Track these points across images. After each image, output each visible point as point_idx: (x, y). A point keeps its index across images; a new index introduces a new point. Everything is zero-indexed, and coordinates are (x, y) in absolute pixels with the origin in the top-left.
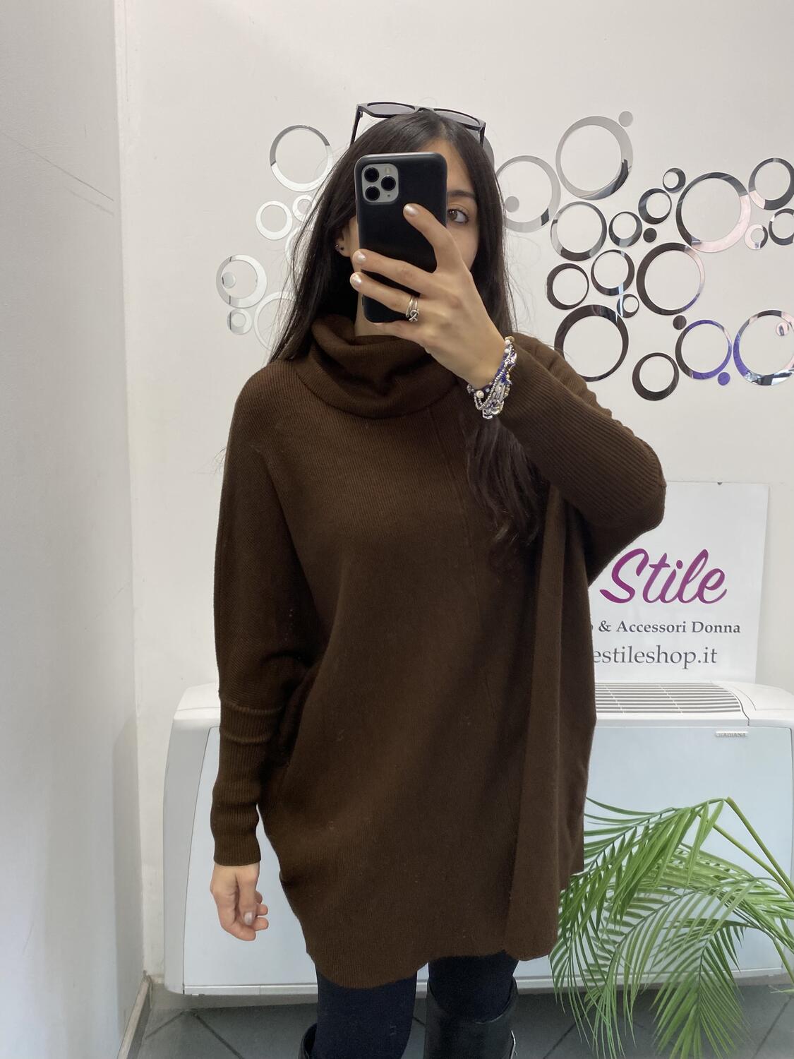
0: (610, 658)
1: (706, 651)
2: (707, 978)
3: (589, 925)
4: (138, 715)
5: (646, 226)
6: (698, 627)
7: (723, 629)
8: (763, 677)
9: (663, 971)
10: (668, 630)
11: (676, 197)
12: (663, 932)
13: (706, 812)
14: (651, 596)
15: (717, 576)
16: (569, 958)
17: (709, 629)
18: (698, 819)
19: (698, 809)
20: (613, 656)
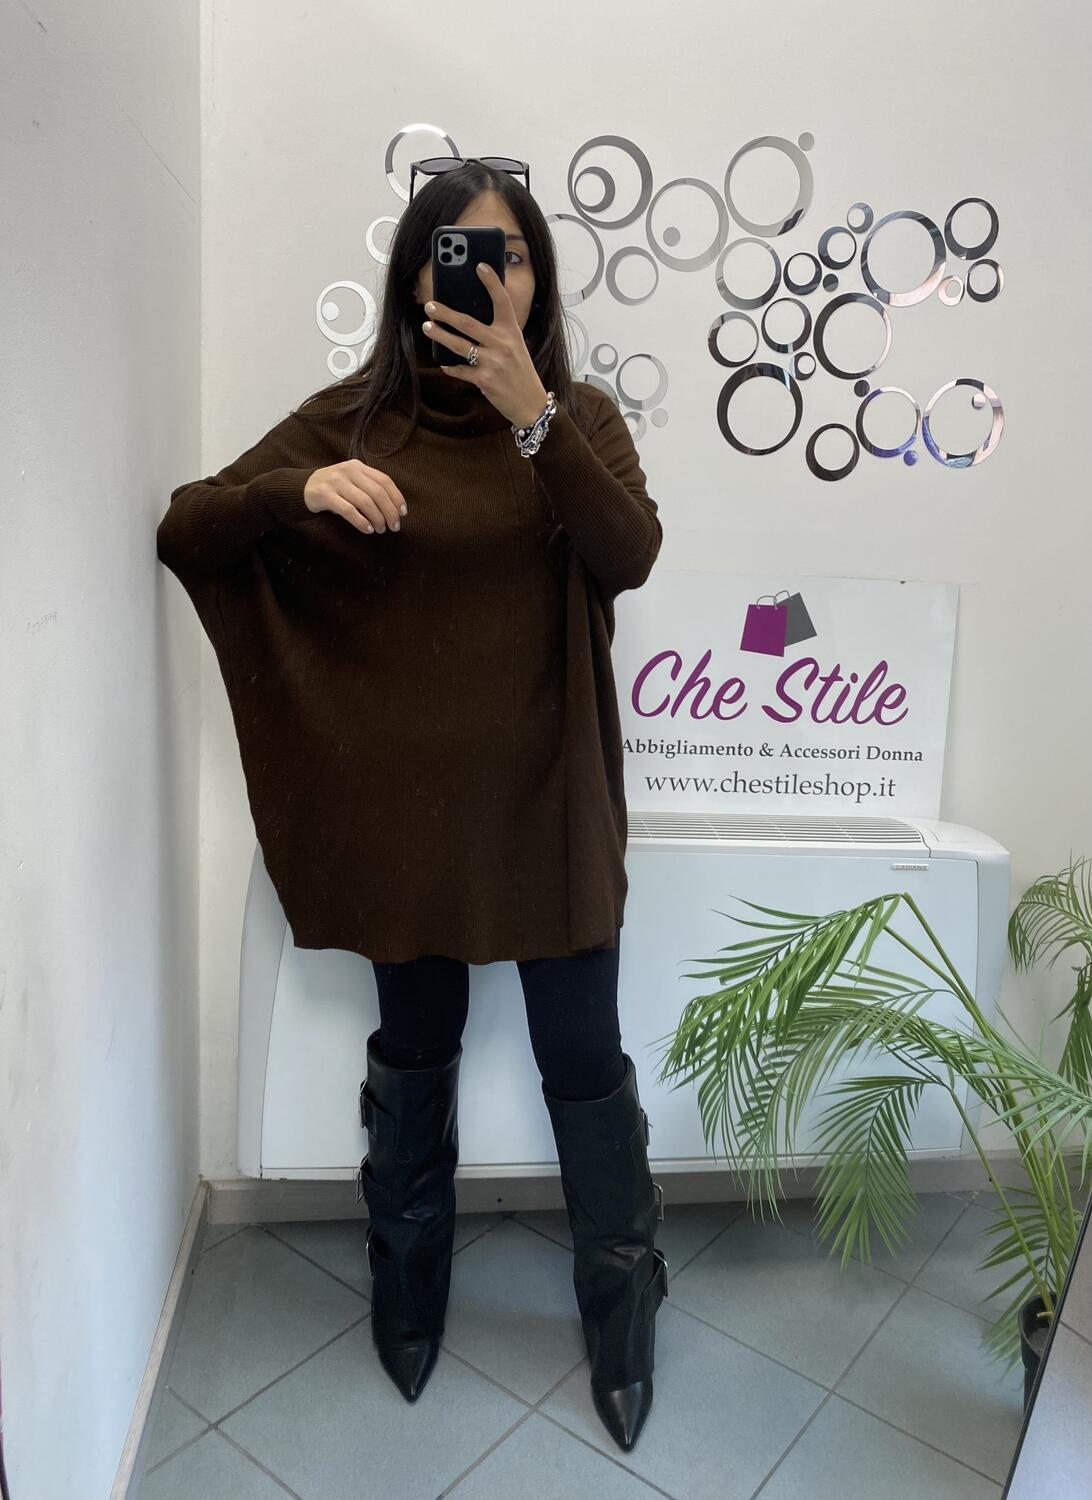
0: (771, 788)
1: (882, 782)
2: (878, 1160)
3: (747, 1049)
5: (826, 271)
6: (873, 752)
7: (903, 757)
8: (946, 814)
10: (838, 756)
11: (861, 239)
13: (879, 913)
14: (821, 715)
15: (897, 692)
16: (724, 1094)
17: (886, 756)
18: (870, 922)
19: (869, 908)
20: (775, 786)
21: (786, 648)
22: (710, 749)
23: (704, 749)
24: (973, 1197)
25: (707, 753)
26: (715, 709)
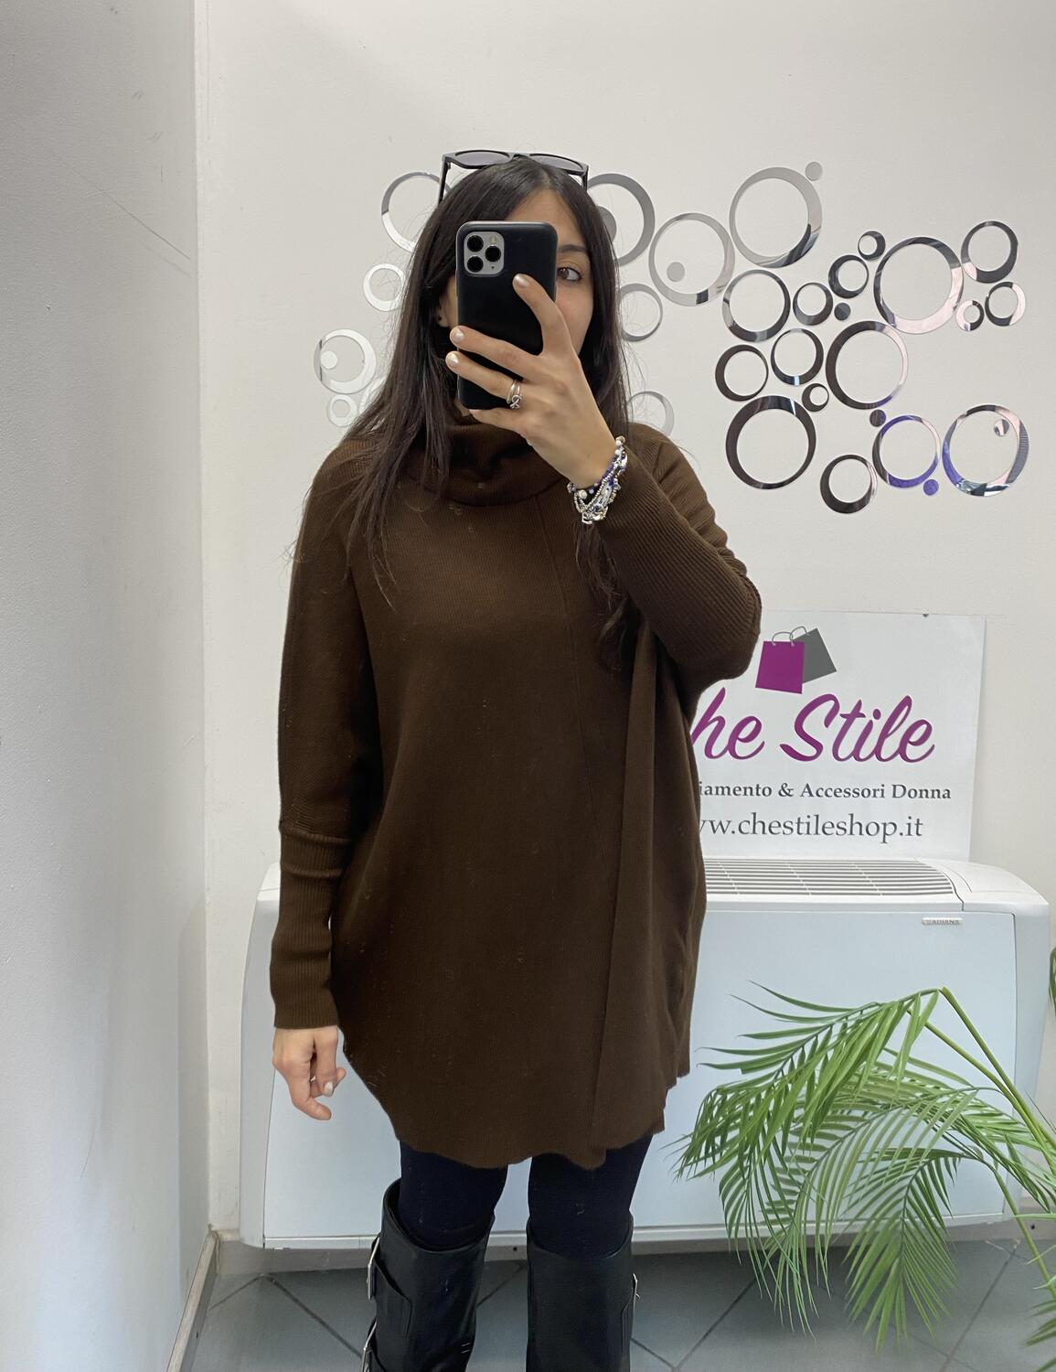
0: (792, 829)
1: (909, 821)
2: (912, 1227)
3: (772, 1149)
4: (208, 899)
5: (837, 300)
6: (899, 791)
7: (930, 795)
8: (978, 853)
9: (857, 1219)
10: (863, 795)
11: (873, 266)
12: (859, 1166)
13: (917, 1008)
14: (842, 753)
15: (923, 728)
16: (747, 1192)
17: (913, 794)
18: (907, 1018)
19: (906, 1003)
20: (797, 827)
21: (804, 685)
22: (726, 790)
23: (720, 790)
24: (1015, 1247)
25: (723, 793)
26: (731, 748)
